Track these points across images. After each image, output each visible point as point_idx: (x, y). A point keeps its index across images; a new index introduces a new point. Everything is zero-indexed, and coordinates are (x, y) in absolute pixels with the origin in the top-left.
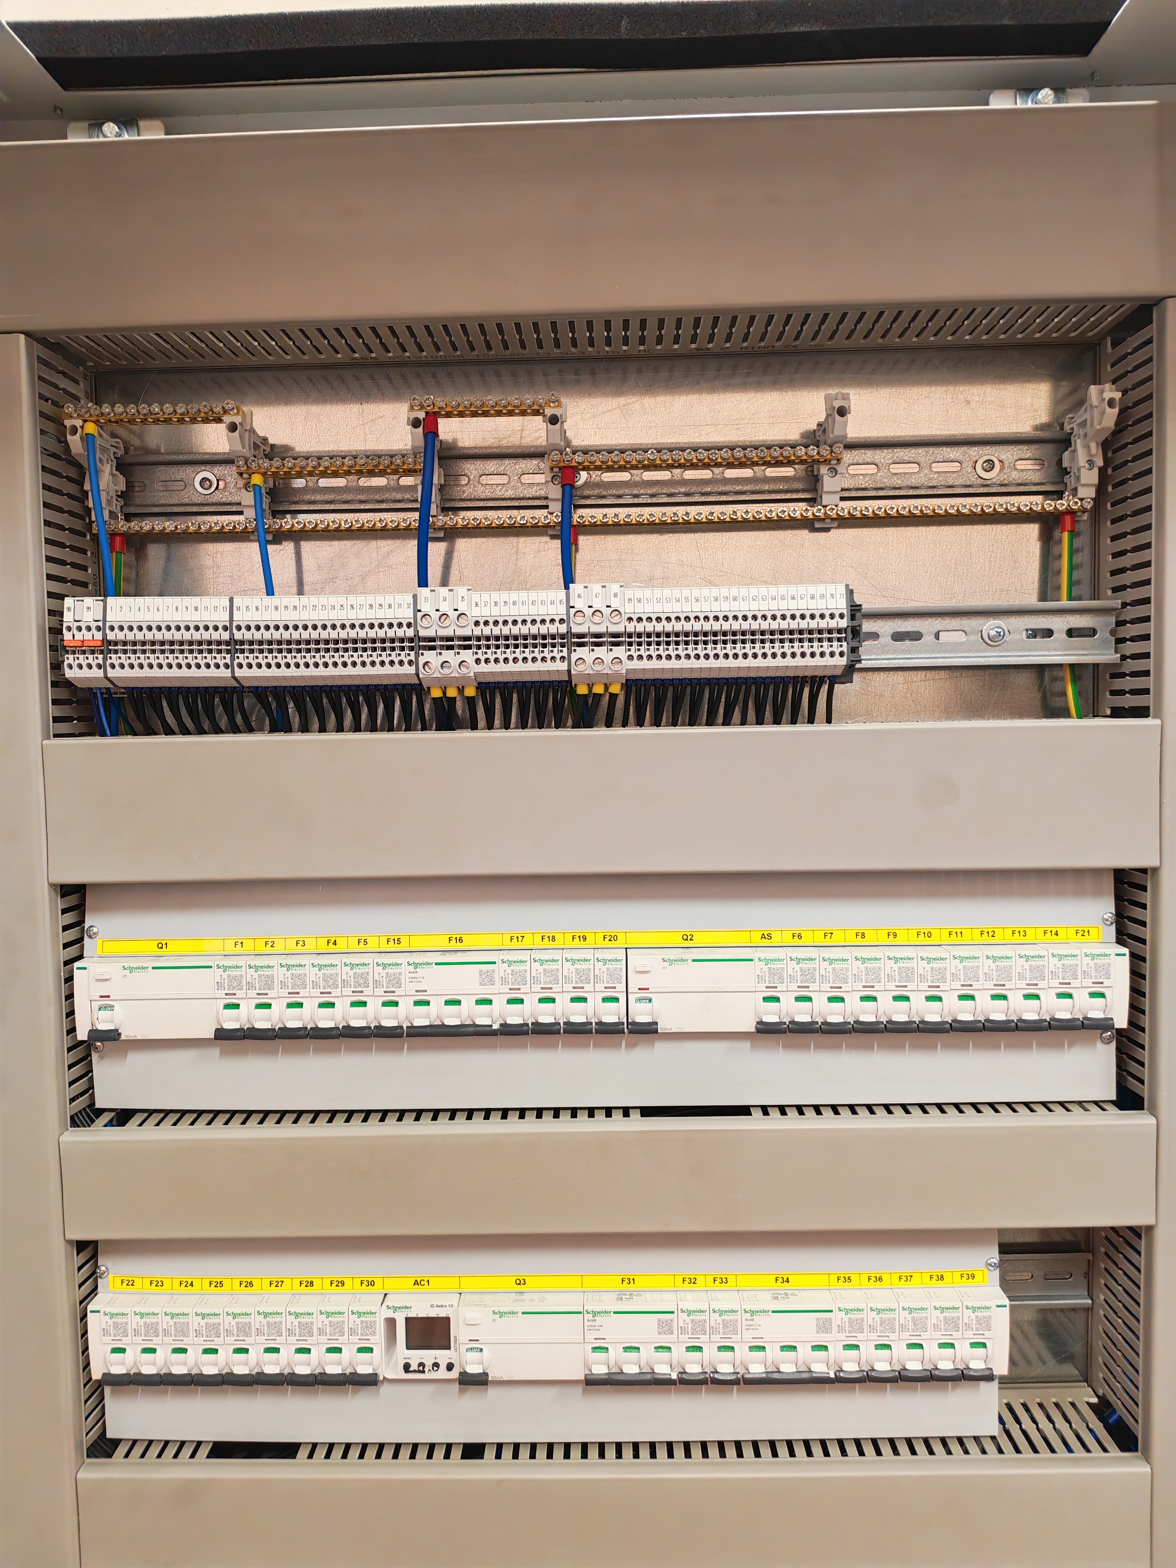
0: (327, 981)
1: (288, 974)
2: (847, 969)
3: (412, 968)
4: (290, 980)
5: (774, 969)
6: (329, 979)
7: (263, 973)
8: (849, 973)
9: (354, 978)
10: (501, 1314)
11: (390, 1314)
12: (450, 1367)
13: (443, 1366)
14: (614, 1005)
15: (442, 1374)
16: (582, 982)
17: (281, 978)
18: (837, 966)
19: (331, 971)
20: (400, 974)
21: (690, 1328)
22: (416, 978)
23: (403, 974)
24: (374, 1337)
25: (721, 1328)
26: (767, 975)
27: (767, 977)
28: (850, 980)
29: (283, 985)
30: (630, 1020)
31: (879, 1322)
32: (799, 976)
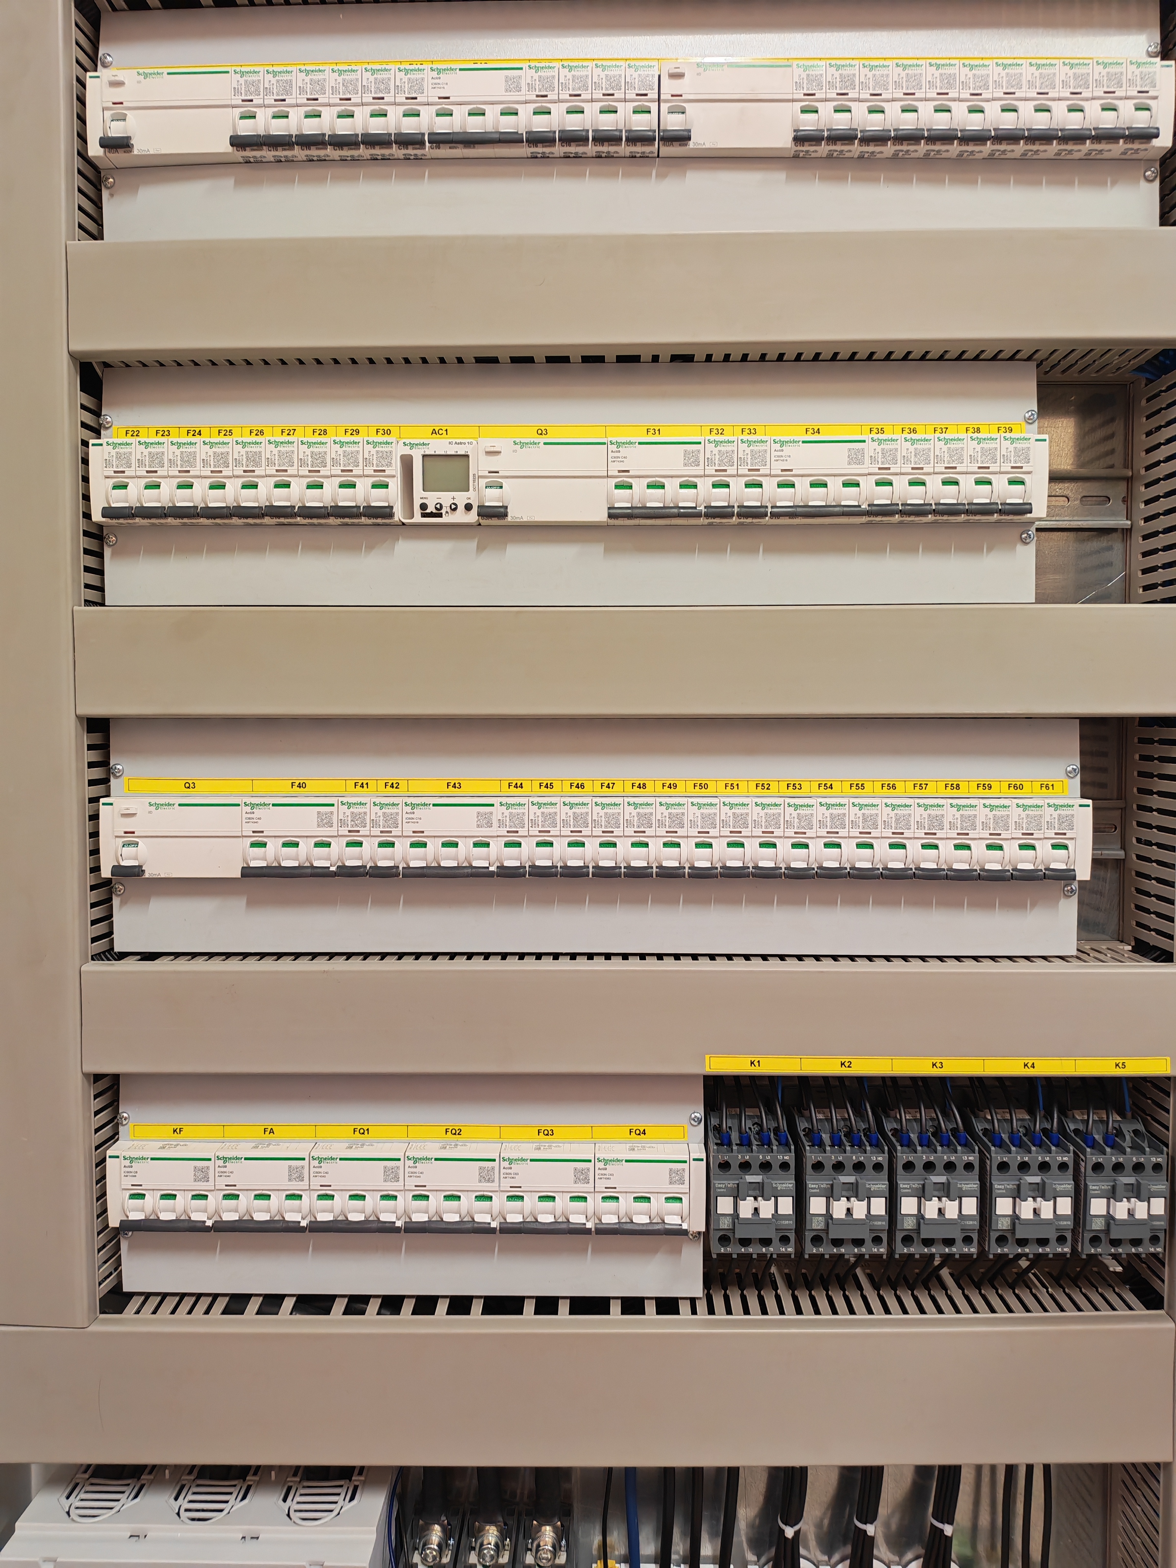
0: (346, 87)
1: (307, 79)
2: (887, 75)
3: (435, 74)
4: (309, 85)
5: (812, 75)
6: (349, 85)
7: (281, 78)
8: (890, 79)
9: (375, 83)
10: (523, 445)
11: (407, 451)
12: (468, 507)
13: (461, 507)
14: (646, 116)
15: (461, 517)
16: (613, 88)
17: (300, 84)
18: (877, 73)
19: (351, 77)
20: (423, 79)
21: (717, 460)
22: (439, 84)
23: (426, 80)
24: (390, 468)
25: (749, 459)
26: (805, 81)
27: (805, 84)
28: (890, 87)
29: (302, 90)
30: (661, 128)
31: (913, 453)
32: (838, 83)
